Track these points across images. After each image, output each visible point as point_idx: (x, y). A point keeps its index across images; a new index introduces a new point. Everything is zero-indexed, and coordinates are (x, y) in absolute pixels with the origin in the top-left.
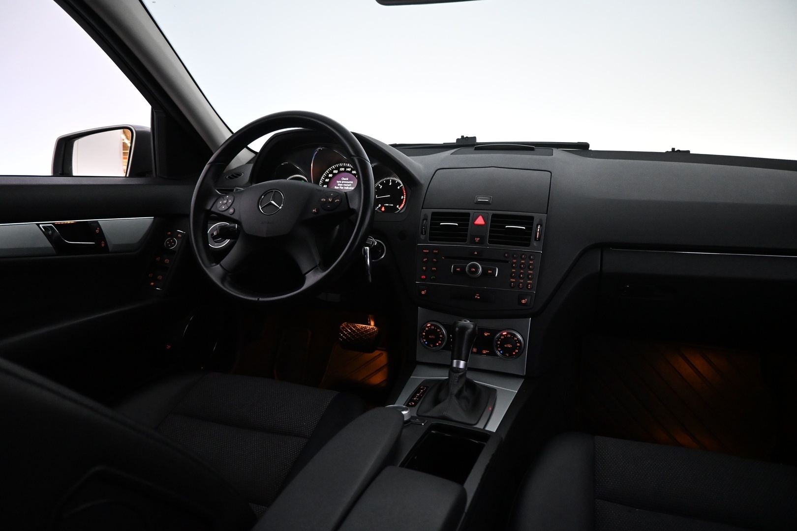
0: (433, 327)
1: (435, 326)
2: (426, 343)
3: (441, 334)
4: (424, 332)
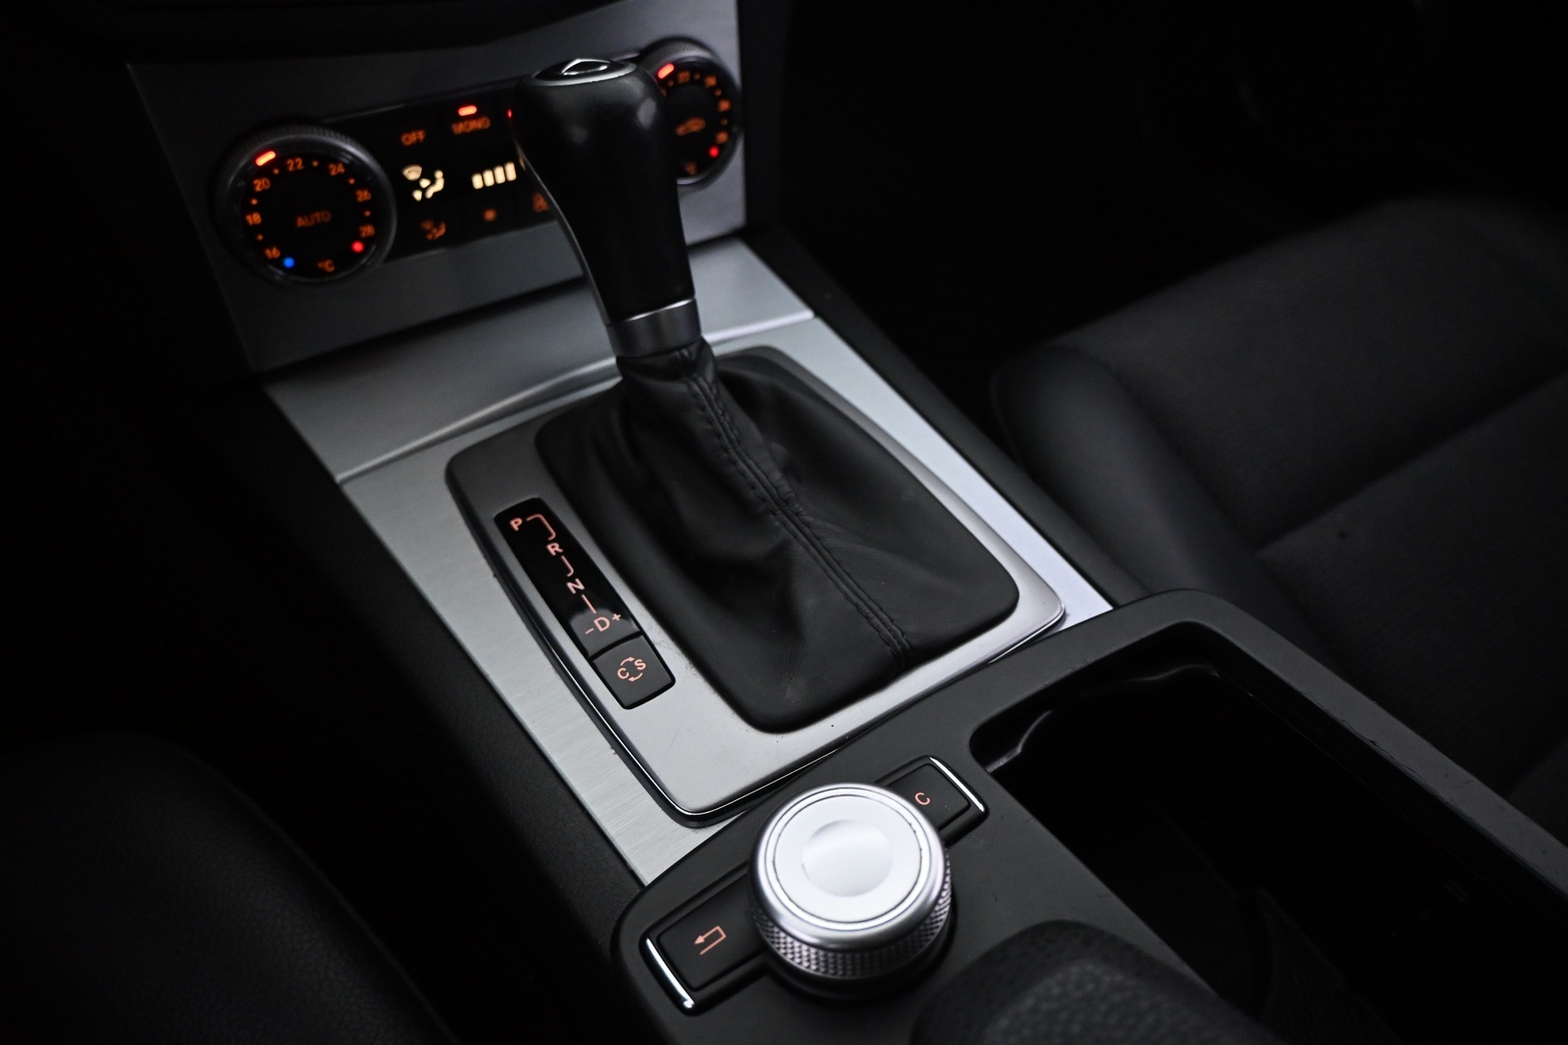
0: (295, 164)
1: (307, 151)
2: (289, 262)
3: (361, 184)
4: (252, 210)
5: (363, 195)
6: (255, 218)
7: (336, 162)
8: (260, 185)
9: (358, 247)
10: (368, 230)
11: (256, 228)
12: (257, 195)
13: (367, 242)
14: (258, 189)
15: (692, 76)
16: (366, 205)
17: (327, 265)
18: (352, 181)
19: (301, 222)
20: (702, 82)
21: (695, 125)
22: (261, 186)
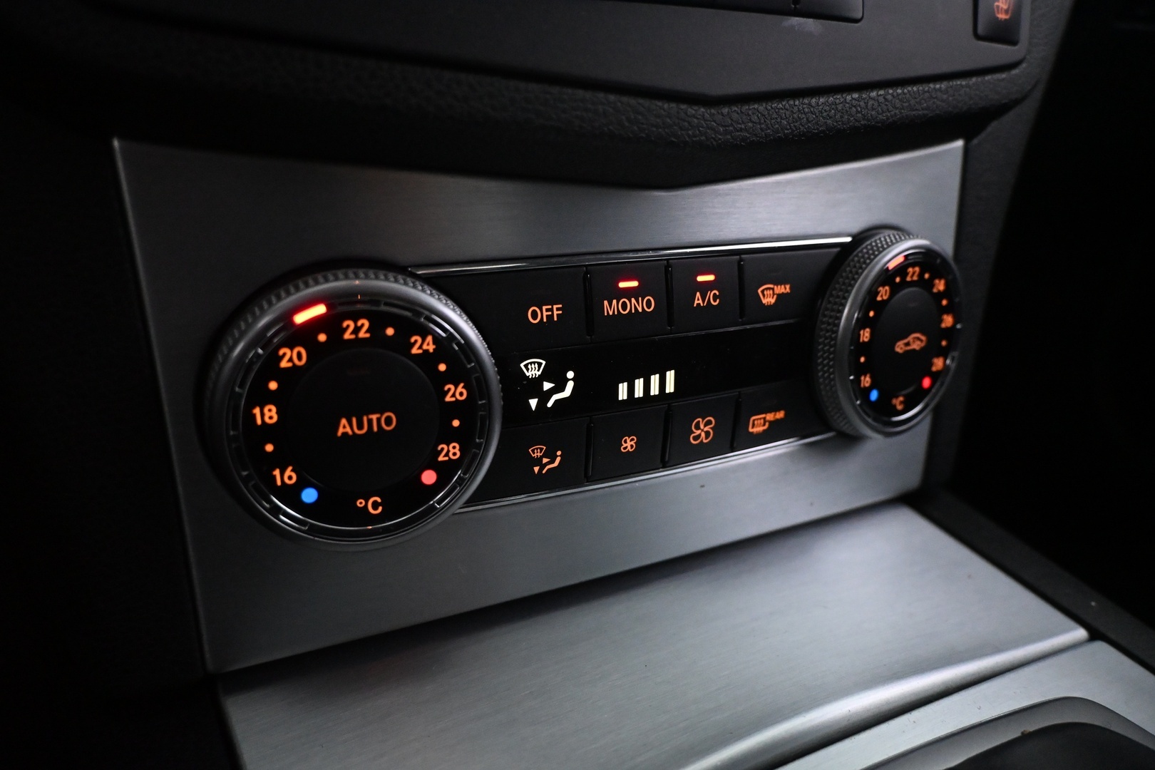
1: (381, 309)
4: (266, 399)
5: (456, 393)
6: (270, 414)
7: (424, 333)
8: (291, 357)
9: (429, 477)
10: (452, 451)
11: (267, 432)
12: (281, 375)
13: (445, 471)
14: (284, 364)
15: (921, 275)
16: (457, 408)
17: (372, 505)
18: (442, 367)
19: (344, 427)
20: (929, 285)
21: (916, 342)
22: (291, 360)
